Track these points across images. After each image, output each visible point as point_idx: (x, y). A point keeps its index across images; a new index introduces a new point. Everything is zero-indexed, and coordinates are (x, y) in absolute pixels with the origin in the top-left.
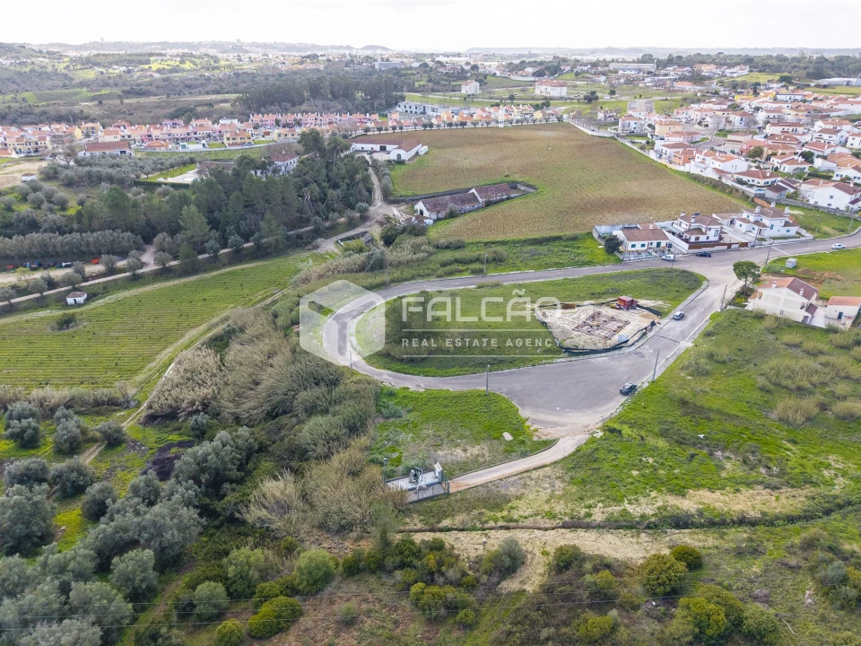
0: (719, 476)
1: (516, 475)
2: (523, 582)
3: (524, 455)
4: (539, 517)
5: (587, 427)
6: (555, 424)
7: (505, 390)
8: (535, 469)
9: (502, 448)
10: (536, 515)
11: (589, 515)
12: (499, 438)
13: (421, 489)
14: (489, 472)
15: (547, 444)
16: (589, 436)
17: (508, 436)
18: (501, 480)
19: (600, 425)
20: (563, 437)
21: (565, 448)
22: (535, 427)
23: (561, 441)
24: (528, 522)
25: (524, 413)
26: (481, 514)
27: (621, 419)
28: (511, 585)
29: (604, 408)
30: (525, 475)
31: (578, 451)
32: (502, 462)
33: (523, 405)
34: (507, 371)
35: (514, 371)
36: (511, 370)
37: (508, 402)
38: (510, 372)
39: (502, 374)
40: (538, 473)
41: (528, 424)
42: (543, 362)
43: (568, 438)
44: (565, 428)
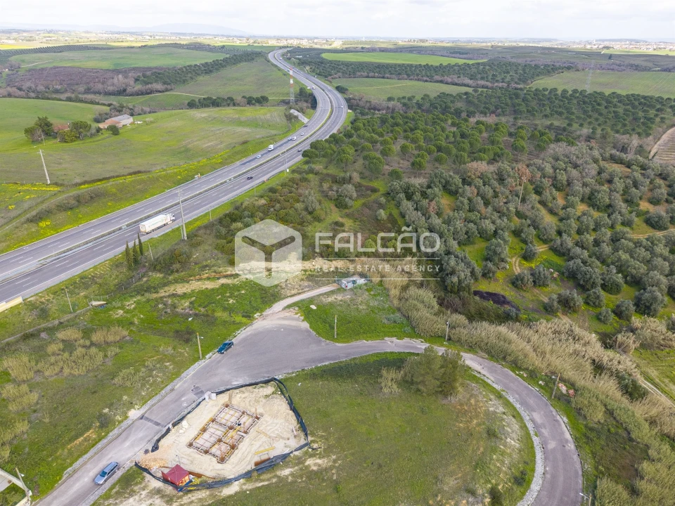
0: (197, 297)
1: (305, 292)
3: (302, 301)
5: (264, 319)
6: (284, 319)
7: (323, 344)
12: (317, 306)
15: (289, 306)
16: (264, 313)
19: (256, 321)
20: (279, 312)
21: (280, 305)
22: (297, 316)
23: (280, 309)
25: (306, 325)
27: (239, 326)
29: (249, 333)
30: (300, 291)
33: (307, 331)
34: (327, 363)
35: (320, 363)
36: (324, 364)
37: (318, 333)
38: (323, 362)
39: (330, 360)
40: (294, 292)
41: (302, 317)
42: (293, 375)
43: (277, 311)
44: (278, 317)
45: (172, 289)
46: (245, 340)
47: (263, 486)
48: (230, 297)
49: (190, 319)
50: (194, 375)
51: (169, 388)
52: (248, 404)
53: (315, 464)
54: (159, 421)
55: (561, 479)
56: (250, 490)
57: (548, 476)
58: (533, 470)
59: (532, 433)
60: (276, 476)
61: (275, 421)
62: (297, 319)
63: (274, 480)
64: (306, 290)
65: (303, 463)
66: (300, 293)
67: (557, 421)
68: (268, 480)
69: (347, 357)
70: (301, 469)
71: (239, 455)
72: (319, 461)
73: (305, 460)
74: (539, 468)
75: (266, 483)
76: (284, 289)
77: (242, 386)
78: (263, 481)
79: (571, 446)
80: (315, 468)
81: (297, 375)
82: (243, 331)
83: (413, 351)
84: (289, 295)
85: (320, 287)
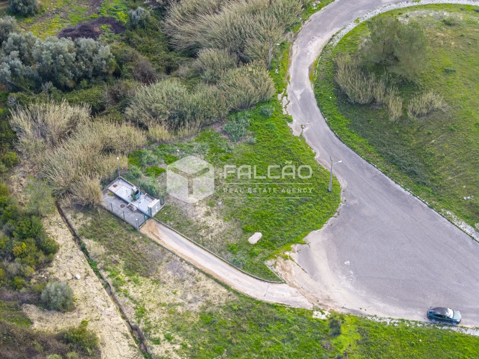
1: (195, 268)
2: (40, 319)
3: (235, 264)
4: (134, 305)
5: (329, 300)
8: (216, 280)
9: (233, 241)
10: (135, 302)
11: (157, 342)
12: (248, 232)
13: (131, 208)
14: (188, 247)
15: (269, 277)
16: (309, 307)
17: (255, 238)
18: (182, 260)
19: (339, 311)
20: (292, 285)
22: (294, 256)
23: (281, 286)
24: (121, 299)
26: (116, 262)
28: (33, 312)
29: (382, 305)
31: (274, 306)
32: (211, 251)
34: (398, 187)
35: (403, 194)
36: (403, 190)
37: (329, 215)
38: (398, 191)
39: (388, 185)
40: (210, 285)
41: (295, 247)
42: (448, 213)
43: (294, 290)
44: (311, 282)
46: (404, 303)
66: (208, 276)
69: (369, 170)
76: (208, 302)
81: (448, 209)
82: (380, 315)
83: (314, 103)
84: (225, 291)
85: (164, 250)
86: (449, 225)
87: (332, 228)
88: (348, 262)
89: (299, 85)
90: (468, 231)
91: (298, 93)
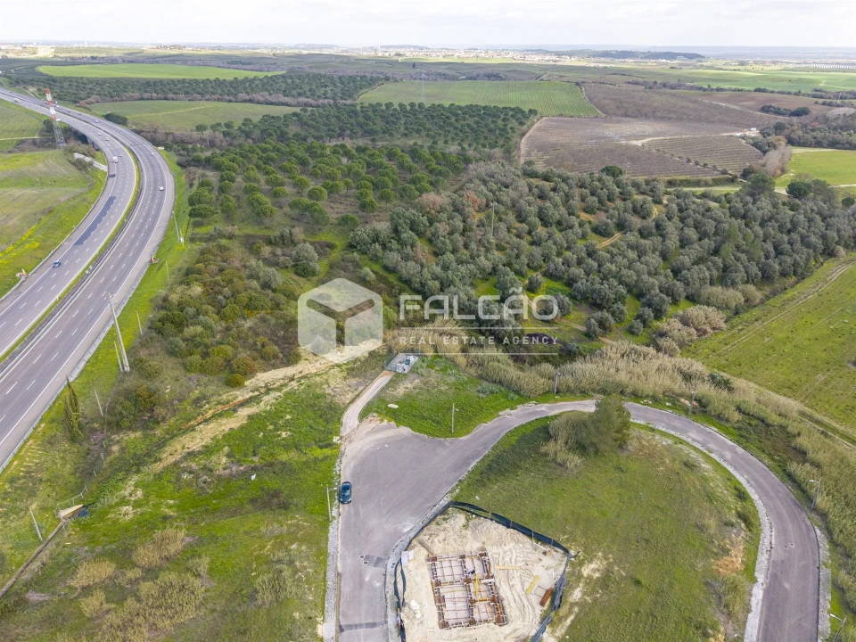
0: (229, 446)
1: (362, 391)
3: (371, 402)
5: (350, 441)
6: (374, 431)
7: (447, 444)
8: (354, 399)
9: (388, 399)
12: (397, 403)
14: (379, 386)
15: (363, 415)
16: (343, 434)
17: (393, 406)
18: (367, 385)
19: (342, 448)
20: (358, 426)
21: (350, 418)
22: (385, 423)
23: (357, 422)
25: (405, 431)
27: (330, 461)
29: (352, 465)
30: (356, 393)
31: (339, 421)
32: (379, 394)
33: (415, 436)
34: (474, 463)
35: (468, 466)
36: (473, 466)
37: (430, 435)
38: (470, 463)
39: (474, 459)
40: (350, 396)
41: (393, 423)
42: (457, 490)
43: (356, 426)
44: (364, 432)
45: (179, 447)
46: (355, 474)
47: (572, 622)
48: (277, 429)
49: (253, 477)
50: (343, 543)
51: (331, 575)
52: (456, 546)
53: (594, 571)
54: (370, 621)
55: (762, 480)
56: (567, 633)
57: (752, 482)
58: (740, 483)
59: (707, 452)
60: (572, 605)
61: (506, 548)
62: (391, 427)
63: (576, 609)
64: (361, 388)
65: (580, 576)
66: (358, 396)
67: (710, 433)
68: (570, 612)
69: (485, 448)
70: (587, 584)
71: (513, 604)
72: (593, 566)
73: (580, 572)
74: (742, 480)
75: (572, 617)
76: (334, 396)
77: (422, 528)
78: (566, 617)
79: (740, 450)
80: (597, 575)
81: (462, 490)
82: (342, 466)
83: (538, 417)
84: (347, 402)
85: (372, 380)
86: (444, 492)
87: (417, 437)
88: (386, 446)
89: (552, 409)
90: (441, 503)
91: (543, 409)
